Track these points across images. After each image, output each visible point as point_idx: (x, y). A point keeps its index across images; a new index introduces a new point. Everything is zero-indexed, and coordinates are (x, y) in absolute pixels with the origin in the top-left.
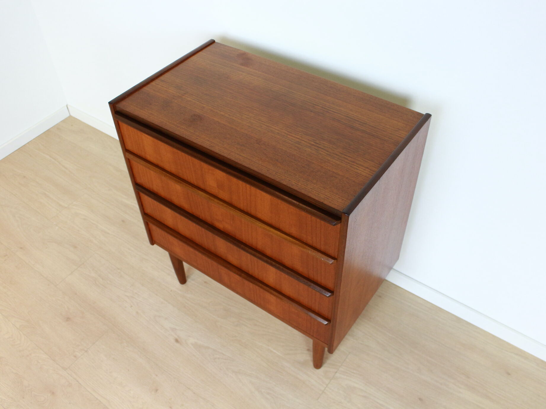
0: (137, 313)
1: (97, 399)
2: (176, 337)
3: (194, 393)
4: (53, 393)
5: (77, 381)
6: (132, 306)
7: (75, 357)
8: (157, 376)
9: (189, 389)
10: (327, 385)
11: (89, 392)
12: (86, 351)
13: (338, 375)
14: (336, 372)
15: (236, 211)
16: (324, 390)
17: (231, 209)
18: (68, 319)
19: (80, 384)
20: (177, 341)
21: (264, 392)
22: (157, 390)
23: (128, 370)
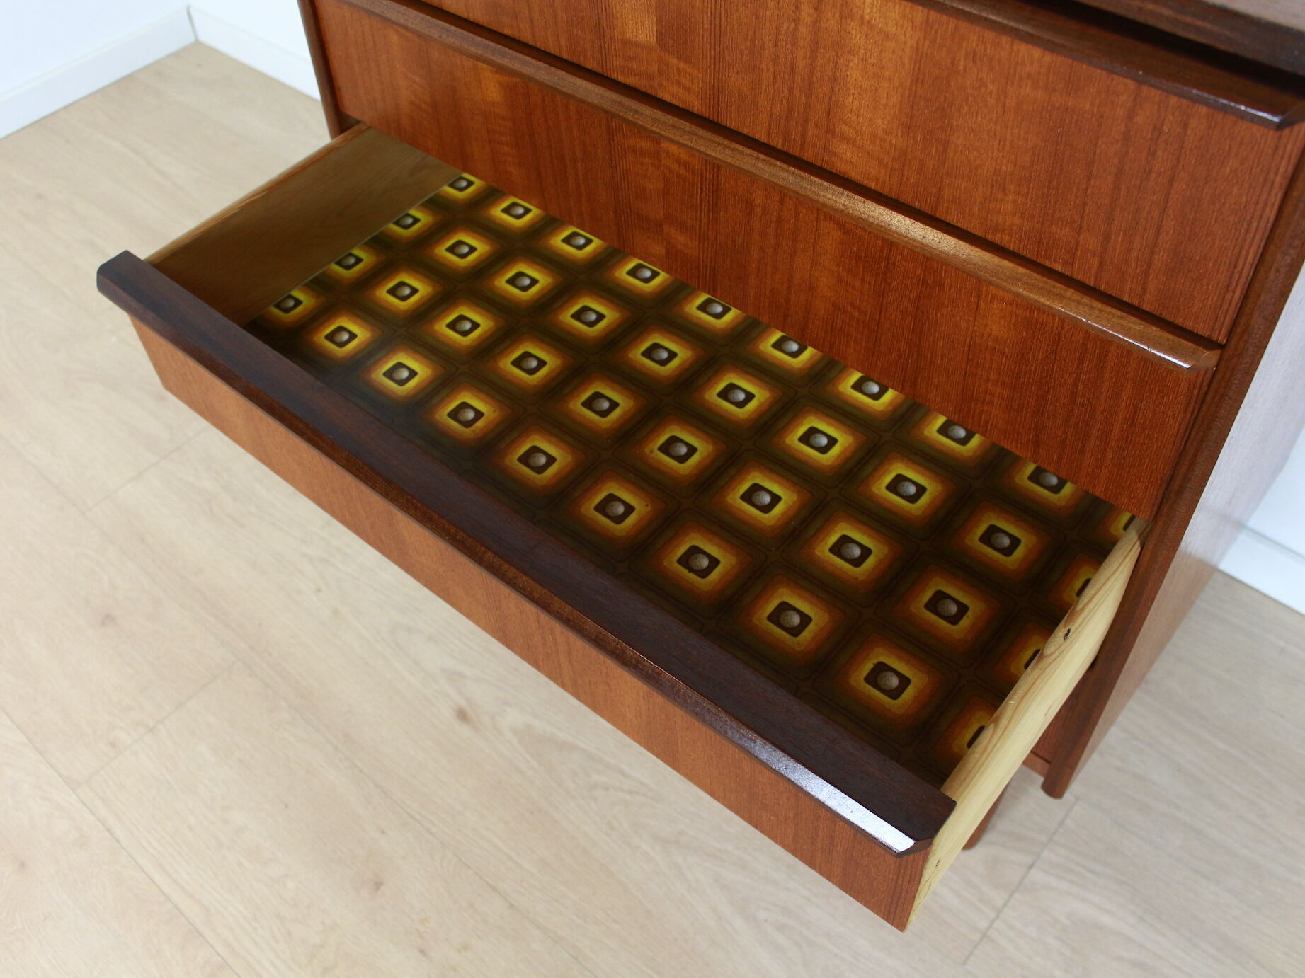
0: (336, 612)
1: (168, 899)
2: (463, 703)
3: (512, 906)
4: (23, 865)
5: (109, 830)
6: (319, 590)
7: (113, 745)
8: (383, 832)
9: (494, 889)
10: (999, 912)
11: (143, 870)
12: (152, 730)
13: (1035, 875)
14: (1031, 867)
15: (734, 150)
16: (988, 929)
17: (713, 141)
18: (107, 619)
19: (118, 841)
20: (462, 715)
21: (766, 920)
22: (378, 885)
23: (286, 806)
